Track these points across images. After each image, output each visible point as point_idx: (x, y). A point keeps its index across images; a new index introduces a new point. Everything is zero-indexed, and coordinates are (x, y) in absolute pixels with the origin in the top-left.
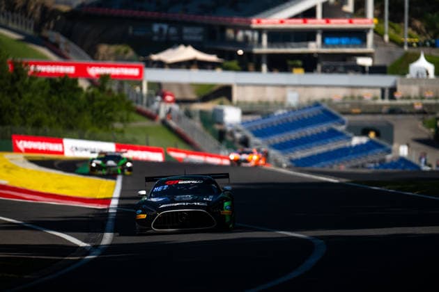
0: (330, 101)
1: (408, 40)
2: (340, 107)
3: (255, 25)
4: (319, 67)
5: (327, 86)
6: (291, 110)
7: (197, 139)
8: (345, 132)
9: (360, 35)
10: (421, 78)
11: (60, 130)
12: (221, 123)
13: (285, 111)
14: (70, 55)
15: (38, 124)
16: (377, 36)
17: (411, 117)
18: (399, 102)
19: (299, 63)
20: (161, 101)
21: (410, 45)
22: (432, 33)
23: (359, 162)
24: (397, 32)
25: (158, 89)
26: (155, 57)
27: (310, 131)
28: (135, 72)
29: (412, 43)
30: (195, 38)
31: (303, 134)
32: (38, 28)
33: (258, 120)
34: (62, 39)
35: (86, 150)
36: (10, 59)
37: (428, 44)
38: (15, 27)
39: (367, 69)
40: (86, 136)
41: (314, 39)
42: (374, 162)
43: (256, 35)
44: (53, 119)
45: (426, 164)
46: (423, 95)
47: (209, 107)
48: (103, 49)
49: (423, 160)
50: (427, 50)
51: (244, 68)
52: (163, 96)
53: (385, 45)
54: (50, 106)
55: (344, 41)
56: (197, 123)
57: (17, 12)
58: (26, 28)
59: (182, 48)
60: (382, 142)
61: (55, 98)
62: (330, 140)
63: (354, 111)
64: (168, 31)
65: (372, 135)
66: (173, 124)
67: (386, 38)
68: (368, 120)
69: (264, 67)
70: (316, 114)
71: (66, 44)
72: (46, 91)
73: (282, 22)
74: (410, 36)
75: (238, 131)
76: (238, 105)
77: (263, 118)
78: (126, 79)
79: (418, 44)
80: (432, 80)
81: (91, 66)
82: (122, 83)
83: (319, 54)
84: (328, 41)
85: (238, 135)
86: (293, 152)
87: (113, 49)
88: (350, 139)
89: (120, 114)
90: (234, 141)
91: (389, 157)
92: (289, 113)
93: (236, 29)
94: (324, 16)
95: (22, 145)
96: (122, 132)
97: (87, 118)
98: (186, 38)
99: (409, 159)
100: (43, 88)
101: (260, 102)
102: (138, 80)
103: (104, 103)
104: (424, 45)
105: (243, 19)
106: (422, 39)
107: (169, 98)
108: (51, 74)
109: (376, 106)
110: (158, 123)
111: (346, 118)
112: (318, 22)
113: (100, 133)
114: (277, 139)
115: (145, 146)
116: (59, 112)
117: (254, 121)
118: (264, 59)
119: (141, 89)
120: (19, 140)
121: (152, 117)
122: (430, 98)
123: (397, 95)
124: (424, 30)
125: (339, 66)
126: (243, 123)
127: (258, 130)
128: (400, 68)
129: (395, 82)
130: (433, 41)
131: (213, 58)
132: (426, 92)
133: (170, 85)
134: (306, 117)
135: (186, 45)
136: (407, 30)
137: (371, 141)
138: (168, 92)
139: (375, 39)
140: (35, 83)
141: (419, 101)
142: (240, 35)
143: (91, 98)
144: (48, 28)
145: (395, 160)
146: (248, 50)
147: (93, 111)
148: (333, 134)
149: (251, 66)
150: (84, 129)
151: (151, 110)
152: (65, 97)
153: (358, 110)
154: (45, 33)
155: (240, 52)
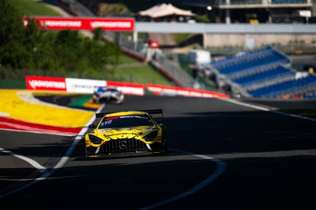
0: (279, 44)
2: (287, 49)
4: (270, 19)
5: (276, 34)
6: (248, 52)
7: (176, 76)
8: (291, 69)
11: (63, 71)
12: (194, 63)
13: (244, 53)
14: (79, 13)
15: (46, 67)
19: (255, 16)
20: (148, 47)
23: (301, 92)
25: (146, 38)
26: (143, 13)
27: (263, 68)
28: (127, 25)
31: (258, 71)
33: (223, 60)
35: (83, 87)
36: (25, 17)
39: (307, 19)
40: (84, 76)
42: (313, 92)
47: (185, 51)
48: (104, 7)
51: (213, 21)
52: (150, 43)
54: (57, 53)
56: (176, 64)
59: (164, 6)
61: (60, 47)
62: (279, 75)
63: (297, 52)
65: (311, 71)
66: (157, 64)
68: (308, 59)
69: (228, 20)
70: (268, 55)
71: (74, 4)
72: (53, 42)
75: (208, 69)
76: (208, 49)
77: (228, 59)
78: (121, 31)
81: (94, 21)
82: (117, 34)
83: (271, 9)
85: (208, 73)
86: (250, 85)
87: (111, 7)
88: (294, 74)
90: (205, 76)
92: (247, 54)
95: (34, 83)
96: (112, 72)
97: (85, 62)
100: (51, 39)
101: (225, 47)
102: (130, 31)
103: (98, 50)
107: (154, 45)
108: (63, 27)
109: (314, 48)
110: (145, 64)
111: (291, 58)
113: (95, 73)
114: (238, 75)
115: (129, 83)
116: (64, 57)
117: (220, 61)
118: (228, 13)
119: (132, 38)
120: (31, 80)
121: (141, 60)
125: (285, 18)
126: (212, 63)
127: (223, 68)
131: (188, 13)
133: (155, 34)
134: (260, 58)
135: (167, 3)
137: (311, 76)
138: (155, 40)
140: (45, 34)
143: (89, 45)
146: (215, 6)
147: (90, 56)
148: (281, 70)
149: (218, 19)
150: (82, 71)
151: (140, 54)
152: (68, 46)
153: (301, 52)
155: (209, 8)
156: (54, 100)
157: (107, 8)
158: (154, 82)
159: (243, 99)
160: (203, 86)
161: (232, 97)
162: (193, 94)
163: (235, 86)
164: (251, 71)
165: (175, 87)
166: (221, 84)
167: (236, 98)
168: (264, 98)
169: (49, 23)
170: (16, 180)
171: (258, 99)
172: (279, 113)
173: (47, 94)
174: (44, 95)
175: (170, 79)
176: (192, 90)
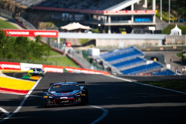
0: (138, 45)
1: (170, 19)
2: (142, 48)
3: (105, 13)
4: (133, 31)
5: (136, 39)
8: (144, 59)
9: (150, 17)
10: (176, 35)
12: (91, 55)
14: (27, 27)
16: (157, 18)
17: (172, 52)
18: (166, 46)
19: (124, 29)
20: (66, 46)
21: (171, 21)
22: (180, 16)
23: (150, 72)
24: (166, 16)
25: (64, 41)
26: (63, 28)
27: (129, 58)
28: (55, 34)
29: (172, 20)
32: (14, 16)
33: (107, 54)
34: (24, 20)
37: (179, 21)
38: (4, 15)
39: (153, 32)
41: (130, 19)
42: (156, 71)
43: (106, 18)
45: (178, 72)
46: (177, 43)
47: (86, 48)
48: (41, 24)
49: (177, 70)
50: (178, 23)
51: (101, 32)
52: (67, 44)
53: (161, 21)
55: (143, 20)
56: (81, 55)
58: (9, 16)
59: (74, 23)
60: (159, 63)
62: (137, 62)
64: (69, 16)
65: (155, 60)
66: (71, 56)
67: (161, 18)
68: (153, 53)
69: (110, 31)
70: (131, 51)
71: (25, 22)
73: (117, 12)
74: (171, 17)
75: (98, 59)
76: (98, 47)
77: (109, 53)
79: (175, 21)
80: (181, 36)
81: (36, 32)
82: (49, 39)
83: (133, 26)
84: (136, 20)
85: (98, 61)
86: (122, 67)
87: (45, 24)
88: (145, 61)
89: (45, 52)
90: (97, 62)
91: (162, 69)
92: (120, 50)
93: (98, 15)
94: (134, 9)
96: (46, 60)
98: (76, 19)
99: (171, 70)
101: (108, 46)
102: (56, 37)
104: (177, 21)
105: (100, 11)
106: (176, 19)
107: (69, 45)
108: (19, 35)
109: (157, 47)
110: (64, 55)
111: (144, 53)
112: (132, 12)
114: (115, 62)
117: (105, 54)
118: (109, 28)
119: (57, 41)
120: (1, 64)
121: (62, 53)
122: (179, 44)
123: (166, 43)
124: (177, 15)
126: (100, 55)
127: (107, 58)
128: (167, 31)
129: (165, 37)
130: (181, 19)
131: (88, 28)
132: (178, 41)
133: (69, 39)
135: (76, 22)
136: (170, 15)
137: (155, 63)
138: (69, 42)
139: (156, 19)
141: (175, 45)
142: (99, 18)
144: (18, 16)
145: (165, 71)
146: (102, 24)
147: (33, 51)
148: (138, 60)
149: (104, 31)
151: (61, 50)
152: (22, 45)
153: (149, 49)
154: (17, 18)
155: (99, 25)
157: (43, 25)
158: (69, 65)
159: (118, 75)
160: (96, 68)
161: (111, 74)
163: (113, 68)
164: (122, 60)
166: (106, 67)
167: (114, 75)
168: (129, 75)
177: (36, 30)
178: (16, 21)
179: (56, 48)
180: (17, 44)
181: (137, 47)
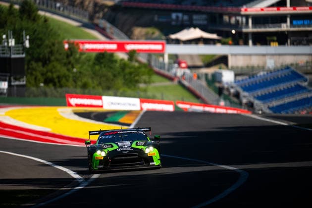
0: (297, 64)
2: (304, 69)
3: (243, 12)
4: (289, 41)
5: (295, 55)
6: (269, 72)
7: (203, 94)
8: (307, 87)
11: (100, 90)
12: (220, 82)
13: (265, 73)
14: (114, 37)
15: (85, 86)
19: (275, 38)
20: (178, 68)
25: (176, 59)
26: (173, 36)
27: (283, 86)
28: (159, 47)
30: (201, 22)
31: (278, 89)
32: (91, 18)
33: (246, 80)
34: (108, 25)
35: (119, 104)
36: (66, 40)
38: (75, 17)
40: (119, 94)
41: (285, 22)
43: (244, 20)
44: (96, 82)
47: (210, 71)
48: (138, 31)
51: (236, 43)
52: (179, 64)
54: (94, 73)
55: (306, 22)
56: (203, 83)
57: (76, 6)
58: (83, 18)
59: (192, 30)
61: (97, 67)
62: (297, 93)
64: (182, 18)
66: (186, 83)
69: (250, 42)
70: (286, 74)
71: (110, 28)
72: (91, 63)
73: (262, 10)
75: (232, 87)
76: (232, 69)
77: (250, 78)
78: (153, 52)
81: (128, 44)
82: (150, 55)
83: (289, 32)
84: (295, 22)
85: (232, 91)
86: (271, 102)
87: (144, 31)
88: (310, 91)
90: (230, 94)
92: (267, 74)
93: (230, 16)
94: (291, 5)
95: (73, 101)
96: (145, 91)
97: (120, 81)
98: (195, 22)
100: (89, 61)
101: (248, 67)
102: (162, 52)
103: (132, 70)
105: (235, 9)
107: (183, 65)
108: (100, 50)
110: (176, 81)
111: (308, 77)
112: (288, 10)
113: (129, 92)
114: (260, 92)
115: (160, 100)
116: (101, 78)
117: (243, 80)
118: (250, 37)
119: (163, 59)
120: (71, 98)
121: (171, 79)
125: (303, 40)
126: (235, 82)
127: (246, 87)
131: (214, 36)
133: (184, 56)
134: (280, 77)
135: (195, 27)
138: (182, 61)
140: (84, 57)
142: (233, 20)
143: (124, 66)
144: (98, 18)
146: (239, 30)
147: (124, 76)
148: (299, 88)
149: (241, 42)
150: (118, 89)
151: (171, 74)
152: (105, 66)
154: (96, 21)
155: (234, 32)
156: (92, 116)
157: (140, 32)
158: (183, 100)
159: (264, 115)
160: (228, 103)
161: (254, 113)
162: (219, 110)
163: (257, 102)
164: (271, 89)
165: (202, 104)
166: (244, 101)
167: (258, 114)
168: (283, 114)
169: (88, 46)
170: (57, 189)
171: (278, 114)
172: (298, 127)
173: (86, 110)
174: (83, 111)
175: (197, 97)
176: (218, 106)
177: (129, 41)
178: (96, 27)
179: (162, 71)
180: (97, 65)
181: (296, 68)
